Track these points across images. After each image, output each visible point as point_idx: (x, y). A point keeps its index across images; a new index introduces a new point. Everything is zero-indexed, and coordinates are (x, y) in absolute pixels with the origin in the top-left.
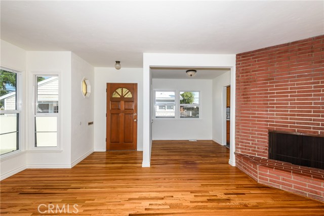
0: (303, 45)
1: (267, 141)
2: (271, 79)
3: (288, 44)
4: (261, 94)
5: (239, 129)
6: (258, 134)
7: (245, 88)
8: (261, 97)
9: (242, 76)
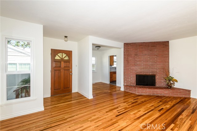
0: (146, 44)
1: (135, 78)
2: (136, 55)
3: (142, 43)
4: (133, 60)
5: (125, 75)
6: (133, 76)
7: (127, 58)
8: (133, 62)
9: (126, 53)
